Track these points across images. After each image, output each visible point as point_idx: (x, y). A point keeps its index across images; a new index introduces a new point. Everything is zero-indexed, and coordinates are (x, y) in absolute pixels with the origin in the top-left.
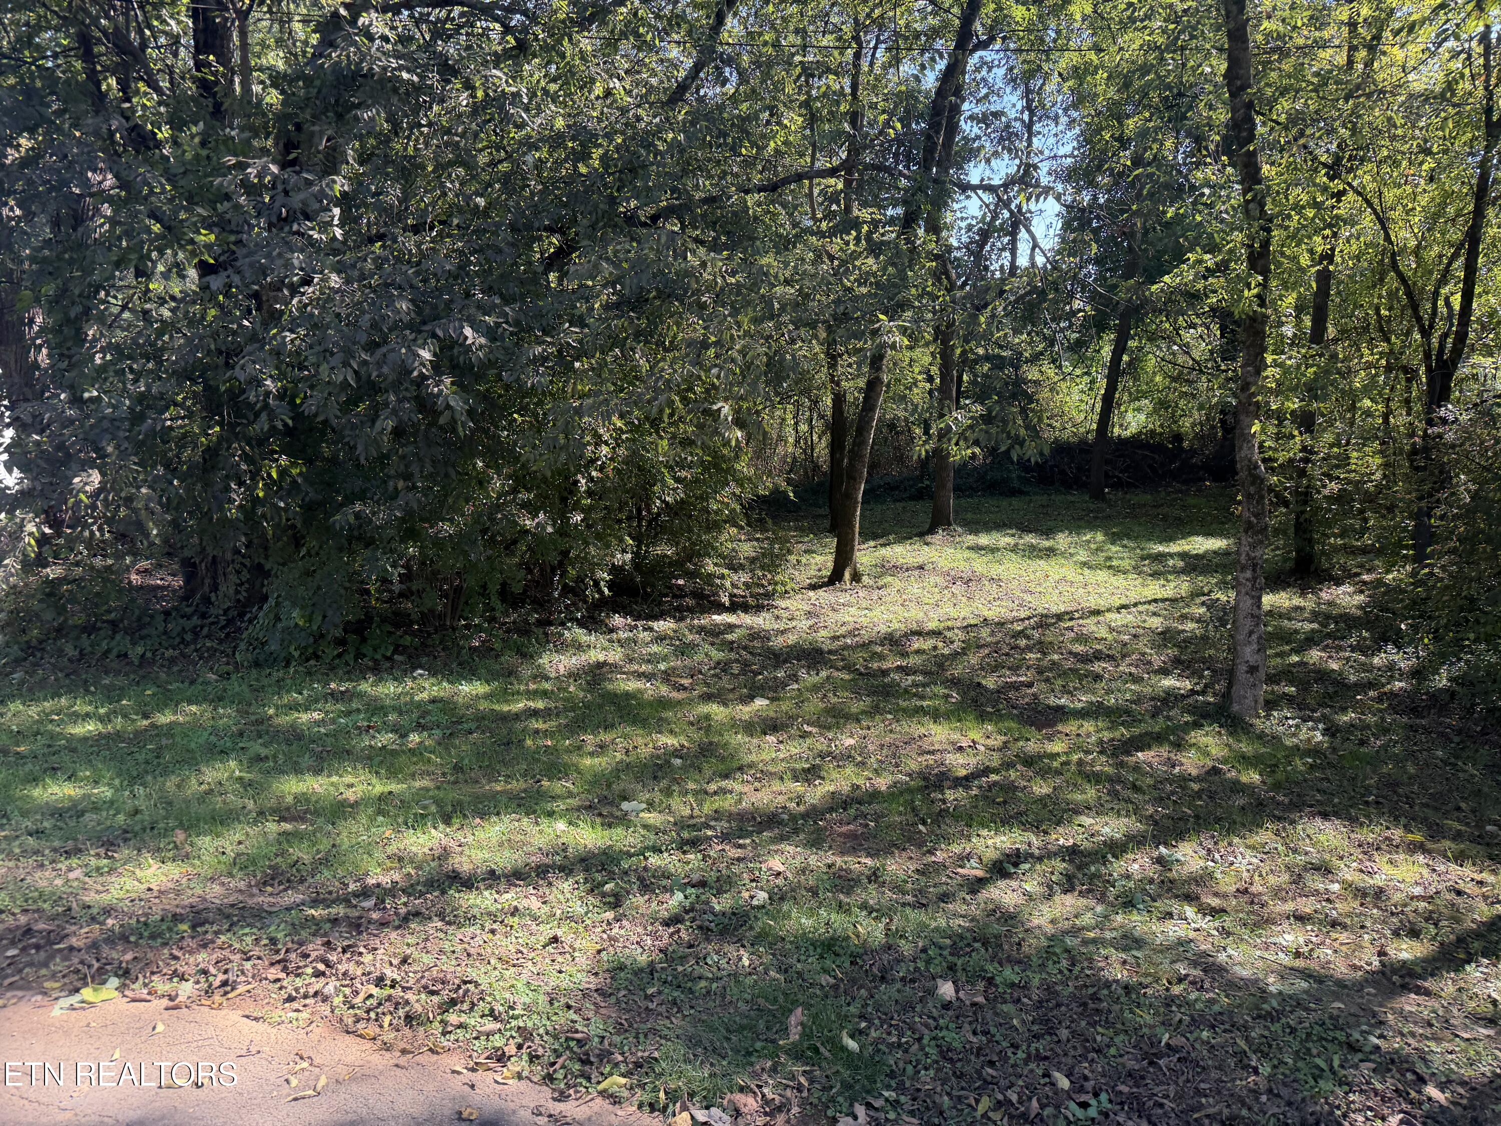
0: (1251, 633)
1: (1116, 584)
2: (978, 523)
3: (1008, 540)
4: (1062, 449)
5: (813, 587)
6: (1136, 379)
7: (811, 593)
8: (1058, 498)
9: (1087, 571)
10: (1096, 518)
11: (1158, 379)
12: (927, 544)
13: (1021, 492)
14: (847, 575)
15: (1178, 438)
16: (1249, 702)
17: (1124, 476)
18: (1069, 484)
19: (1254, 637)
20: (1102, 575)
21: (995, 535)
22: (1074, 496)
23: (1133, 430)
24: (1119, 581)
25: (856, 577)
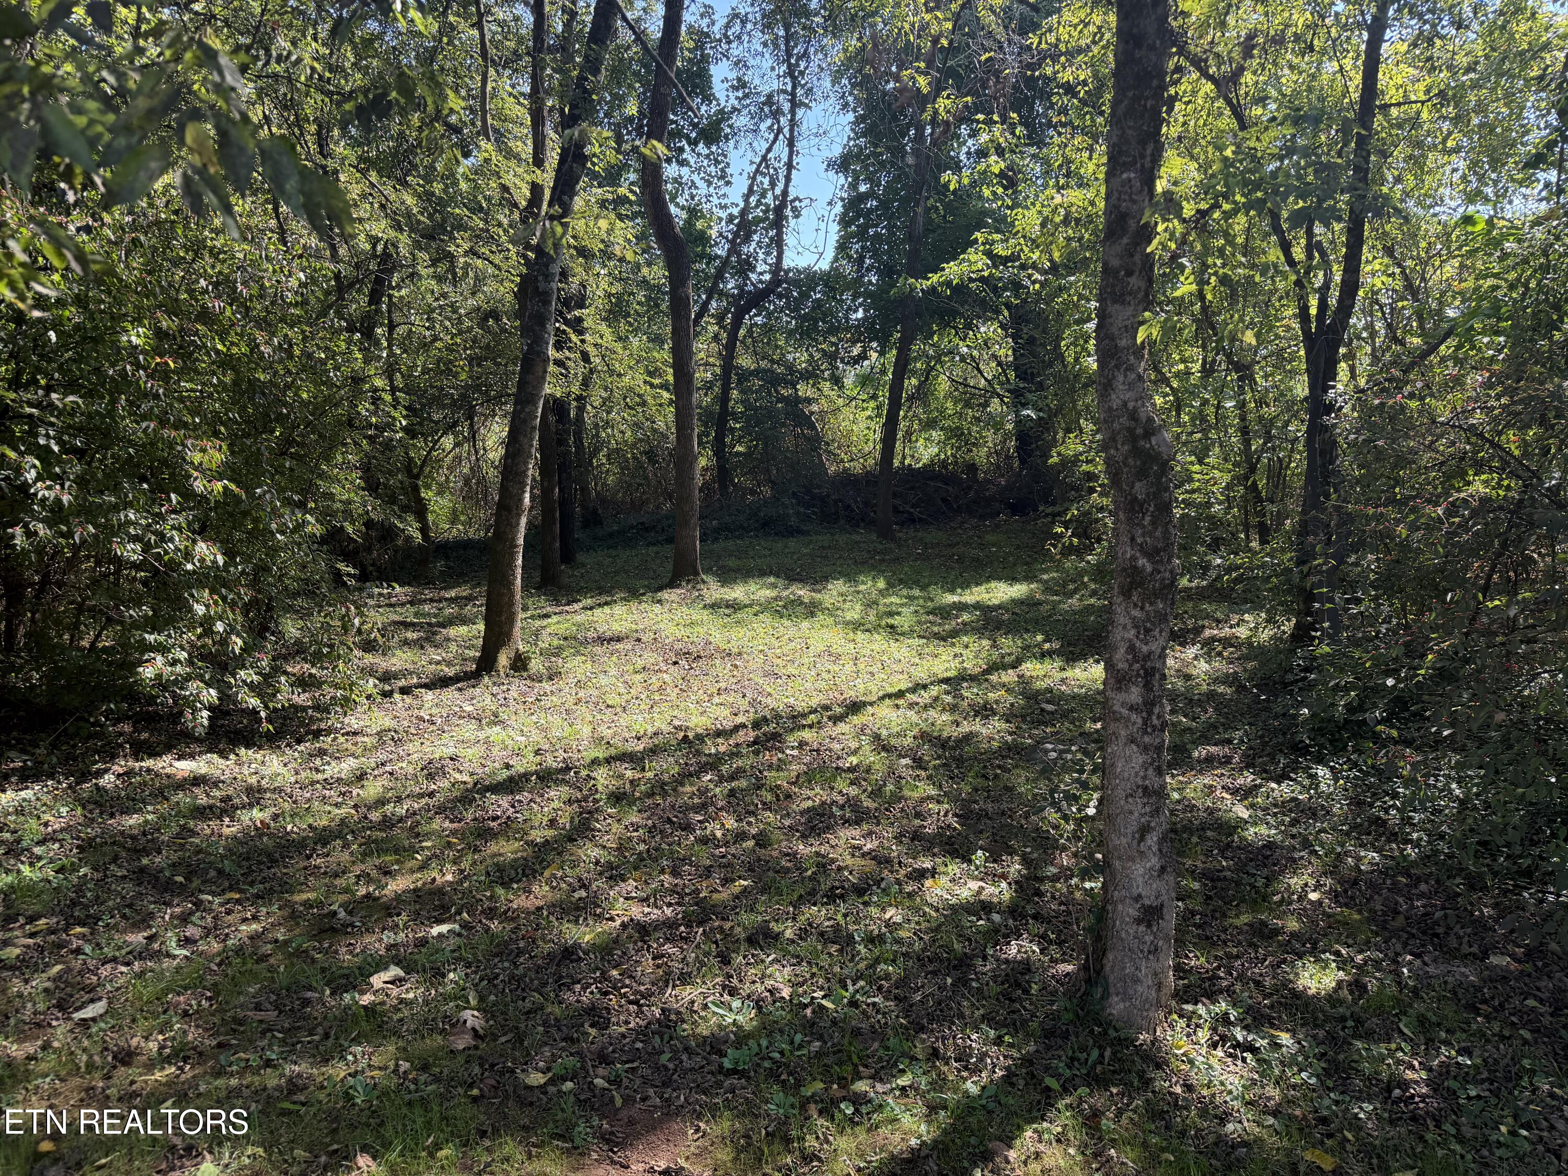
0: (1144, 831)
1: (897, 656)
2: (737, 570)
3: (768, 593)
4: (847, 480)
5: (443, 682)
6: (926, 404)
7: (429, 696)
8: (842, 539)
9: (860, 636)
10: (883, 560)
11: (949, 404)
12: (659, 602)
13: (799, 532)
14: (503, 660)
15: (972, 468)
16: (1146, 989)
17: (916, 512)
18: (856, 520)
19: (1152, 840)
20: (879, 642)
21: (752, 586)
22: (861, 535)
23: (925, 460)
24: (902, 651)
25: (519, 664)
